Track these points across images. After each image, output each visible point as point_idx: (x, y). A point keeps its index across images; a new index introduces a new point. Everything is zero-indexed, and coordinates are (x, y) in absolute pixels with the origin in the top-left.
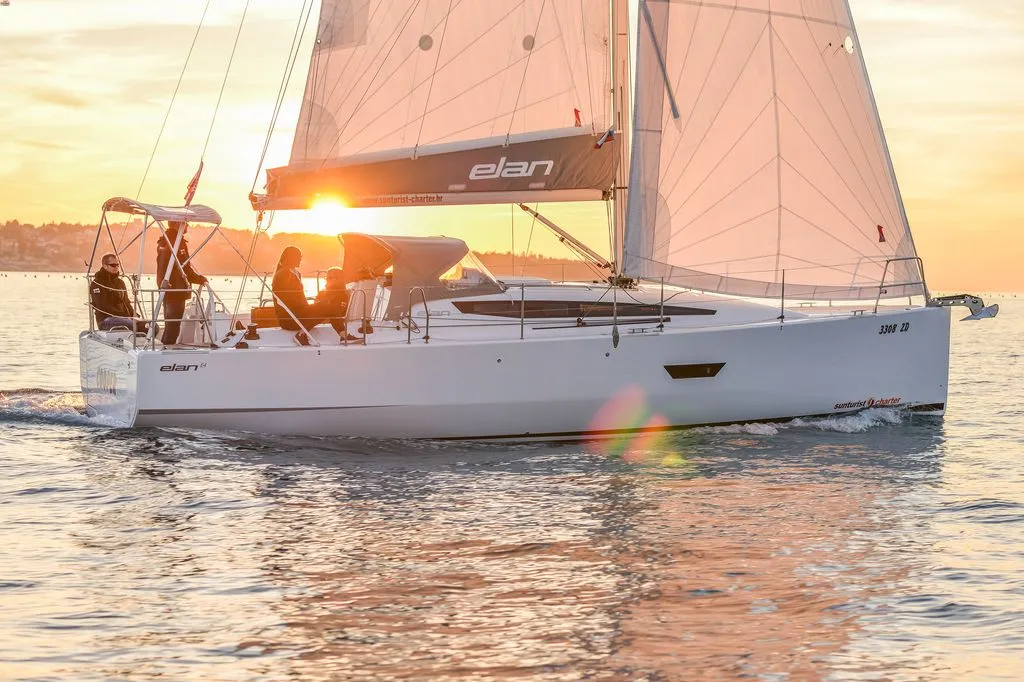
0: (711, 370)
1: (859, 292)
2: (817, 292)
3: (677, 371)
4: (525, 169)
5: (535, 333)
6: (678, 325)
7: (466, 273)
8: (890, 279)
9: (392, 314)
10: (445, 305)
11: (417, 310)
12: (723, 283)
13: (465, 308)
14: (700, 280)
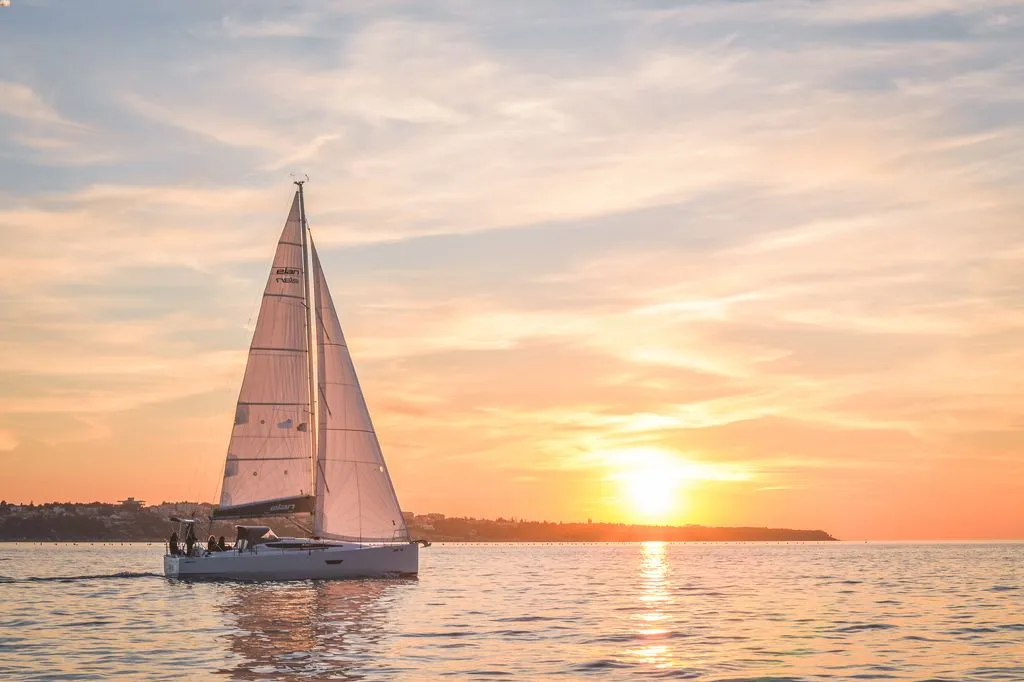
0: (339, 562)
1: (382, 540)
2: (374, 540)
3: (328, 562)
4: (286, 507)
5: (287, 552)
6: (330, 549)
7: (271, 536)
8: (397, 535)
9: (247, 547)
10: (263, 545)
11: (254, 547)
12: (343, 538)
13: (268, 546)
14: (337, 537)
